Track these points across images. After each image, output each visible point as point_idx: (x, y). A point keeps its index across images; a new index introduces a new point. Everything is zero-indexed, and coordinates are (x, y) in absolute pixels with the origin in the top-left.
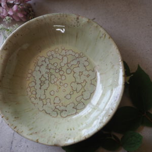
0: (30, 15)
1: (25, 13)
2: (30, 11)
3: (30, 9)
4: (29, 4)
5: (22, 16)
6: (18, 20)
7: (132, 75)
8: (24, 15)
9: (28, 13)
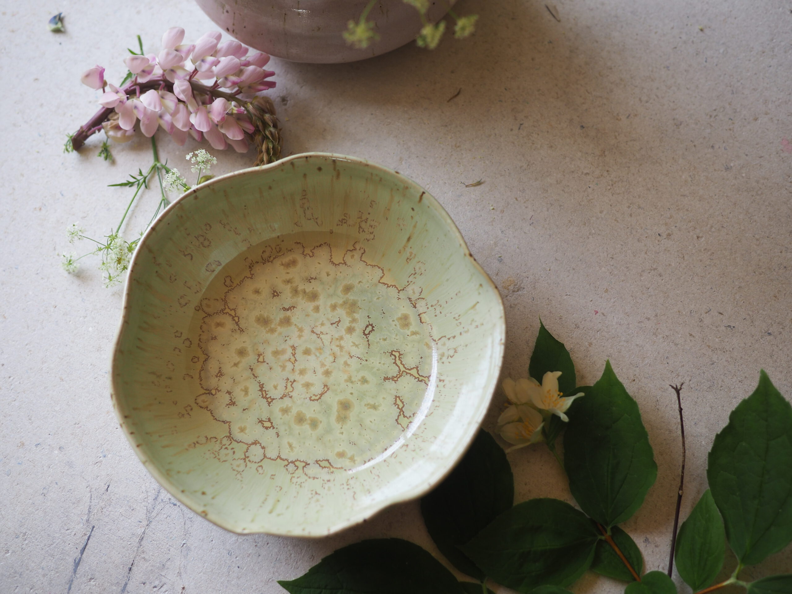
0: (265, 138)
1: (250, 128)
2: (265, 125)
3: (267, 116)
4: (267, 100)
5: (239, 137)
6: (221, 147)
7: (581, 394)
8: (245, 132)
9: (257, 131)
